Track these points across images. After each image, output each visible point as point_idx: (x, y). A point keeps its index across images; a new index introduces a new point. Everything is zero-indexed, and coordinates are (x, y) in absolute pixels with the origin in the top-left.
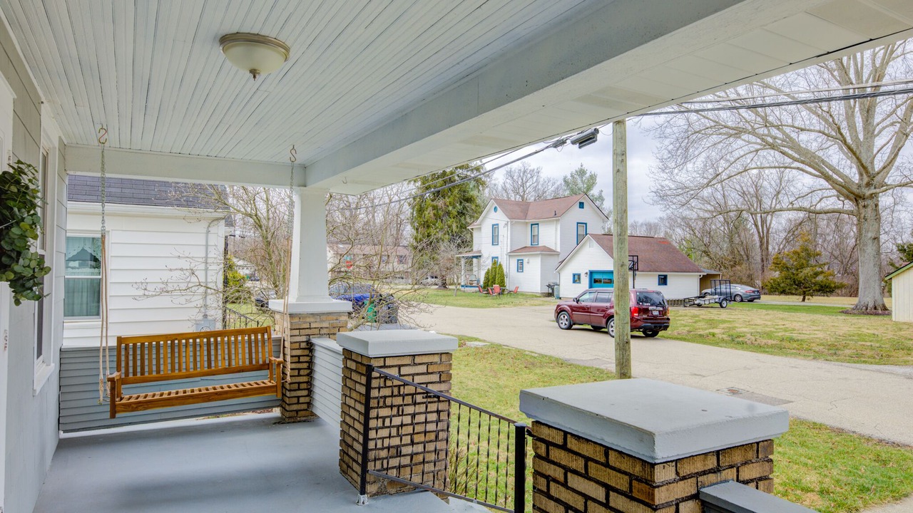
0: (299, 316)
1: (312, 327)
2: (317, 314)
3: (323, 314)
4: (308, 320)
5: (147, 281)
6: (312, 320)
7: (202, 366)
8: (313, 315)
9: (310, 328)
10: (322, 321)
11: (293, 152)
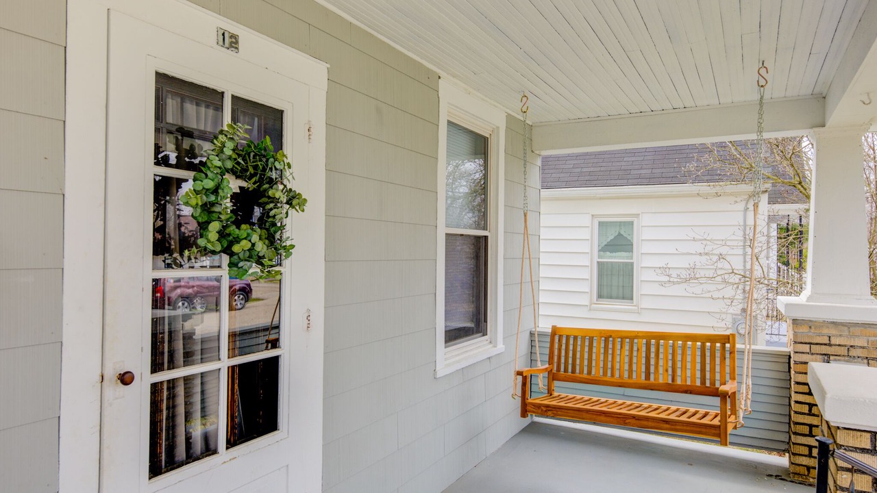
0: (810, 324)
1: (832, 342)
2: (843, 324)
3: (856, 325)
4: (825, 331)
5: (669, 266)
6: (833, 331)
7: (639, 376)
8: (835, 324)
9: (830, 345)
10: (854, 336)
11: (763, 71)
